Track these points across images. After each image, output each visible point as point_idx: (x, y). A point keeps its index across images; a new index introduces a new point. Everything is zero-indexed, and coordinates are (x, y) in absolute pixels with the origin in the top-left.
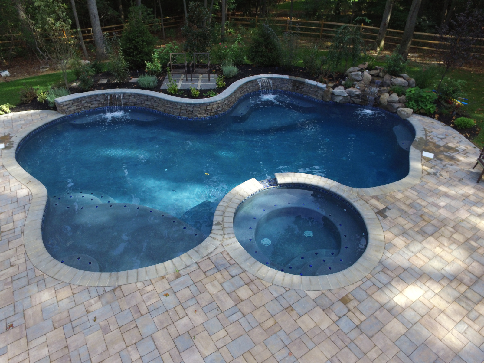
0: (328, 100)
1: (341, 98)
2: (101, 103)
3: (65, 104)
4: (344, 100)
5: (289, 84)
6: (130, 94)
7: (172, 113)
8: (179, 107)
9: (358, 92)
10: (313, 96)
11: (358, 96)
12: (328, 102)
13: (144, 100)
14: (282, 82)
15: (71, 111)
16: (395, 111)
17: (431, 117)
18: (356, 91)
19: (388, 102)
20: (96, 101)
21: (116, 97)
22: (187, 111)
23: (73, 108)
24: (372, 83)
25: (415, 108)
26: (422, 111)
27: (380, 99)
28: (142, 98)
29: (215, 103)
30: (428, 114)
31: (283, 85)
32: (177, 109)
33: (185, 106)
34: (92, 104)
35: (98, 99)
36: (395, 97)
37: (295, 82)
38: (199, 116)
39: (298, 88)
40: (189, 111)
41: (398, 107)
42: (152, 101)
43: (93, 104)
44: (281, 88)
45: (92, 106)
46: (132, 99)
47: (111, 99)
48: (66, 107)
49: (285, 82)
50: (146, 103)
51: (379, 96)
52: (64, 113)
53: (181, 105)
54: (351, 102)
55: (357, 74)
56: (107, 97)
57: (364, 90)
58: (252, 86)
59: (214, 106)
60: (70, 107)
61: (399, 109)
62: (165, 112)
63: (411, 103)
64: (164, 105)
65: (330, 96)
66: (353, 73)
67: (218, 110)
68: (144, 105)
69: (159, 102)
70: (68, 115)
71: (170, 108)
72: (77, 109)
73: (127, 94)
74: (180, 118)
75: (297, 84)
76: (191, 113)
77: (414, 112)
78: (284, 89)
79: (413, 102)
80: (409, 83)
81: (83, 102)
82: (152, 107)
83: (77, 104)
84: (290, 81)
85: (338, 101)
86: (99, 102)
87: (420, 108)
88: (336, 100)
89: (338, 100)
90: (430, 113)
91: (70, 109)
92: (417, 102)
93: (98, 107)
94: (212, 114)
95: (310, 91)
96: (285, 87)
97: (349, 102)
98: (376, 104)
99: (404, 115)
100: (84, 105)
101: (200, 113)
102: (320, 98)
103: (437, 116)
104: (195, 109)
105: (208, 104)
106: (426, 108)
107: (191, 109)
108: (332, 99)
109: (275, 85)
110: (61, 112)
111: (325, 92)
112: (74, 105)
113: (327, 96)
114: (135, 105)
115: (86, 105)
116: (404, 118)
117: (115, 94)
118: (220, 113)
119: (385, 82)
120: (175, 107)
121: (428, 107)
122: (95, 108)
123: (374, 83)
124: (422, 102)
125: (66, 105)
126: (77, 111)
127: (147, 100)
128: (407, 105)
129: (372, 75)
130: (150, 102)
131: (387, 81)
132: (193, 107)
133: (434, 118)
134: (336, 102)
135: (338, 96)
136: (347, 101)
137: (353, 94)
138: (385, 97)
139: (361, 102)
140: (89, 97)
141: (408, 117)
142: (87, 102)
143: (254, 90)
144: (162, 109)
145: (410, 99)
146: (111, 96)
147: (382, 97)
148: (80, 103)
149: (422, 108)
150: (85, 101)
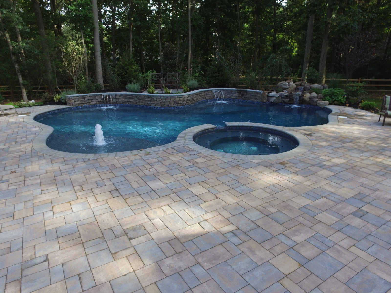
0: (265, 101)
1: (275, 98)
4: (277, 100)
5: (236, 93)
6: (120, 95)
7: (149, 105)
8: (155, 99)
9: (287, 94)
10: (254, 100)
11: (287, 96)
13: (130, 99)
14: (231, 93)
16: (315, 104)
17: (343, 106)
18: (285, 93)
19: (309, 98)
20: (95, 99)
22: (160, 102)
24: (297, 89)
25: (330, 100)
26: (335, 102)
27: (304, 98)
28: (129, 97)
30: (341, 104)
31: (232, 95)
32: (153, 101)
33: (159, 99)
34: (92, 102)
36: (314, 94)
37: (240, 91)
38: (169, 106)
39: (242, 95)
40: (162, 102)
41: (318, 101)
42: (135, 98)
46: (121, 99)
49: (233, 92)
50: (131, 101)
51: (303, 96)
53: (157, 97)
54: (283, 102)
55: (285, 84)
57: (291, 93)
58: (209, 95)
59: (181, 99)
61: (318, 102)
62: (144, 105)
63: (326, 98)
64: (144, 100)
65: (266, 98)
66: (282, 84)
67: (184, 102)
68: (129, 102)
69: (141, 98)
70: (74, 107)
71: (149, 101)
72: (81, 104)
73: (118, 95)
74: (155, 108)
75: (242, 93)
76: (164, 103)
77: (330, 104)
78: (232, 97)
79: (328, 97)
80: (323, 87)
81: (86, 99)
82: (135, 103)
83: (81, 100)
84: (237, 91)
85: (272, 101)
86: (97, 101)
87: (334, 100)
90: (341, 102)
91: (76, 103)
92: (331, 97)
93: (96, 104)
94: (179, 105)
95: (252, 97)
97: (281, 102)
98: (302, 101)
99: (323, 104)
100: (86, 101)
101: (170, 104)
102: (259, 101)
103: (347, 105)
104: (167, 100)
105: (176, 97)
106: (338, 100)
107: (164, 100)
108: (268, 100)
109: (226, 95)
110: (69, 104)
111: (263, 95)
113: (264, 97)
114: (123, 103)
116: (322, 106)
118: (185, 105)
119: (306, 87)
121: (340, 99)
122: (94, 104)
124: (335, 96)
125: (73, 99)
127: (132, 98)
128: (324, 100)
129: (296, 85)
130: (134, 100)
133: (345, 106)
135: (272, 97)
136: (279, 101)
137: (283, 95)
138: (307, 95)
139: (289, 101)
140: (91, 96)
141: (326, 105)
142: (88, 99)
143: (210, 98)
144: (142, 103)
145: (325, 95)
147: (305, 96)
148: (84, 99)
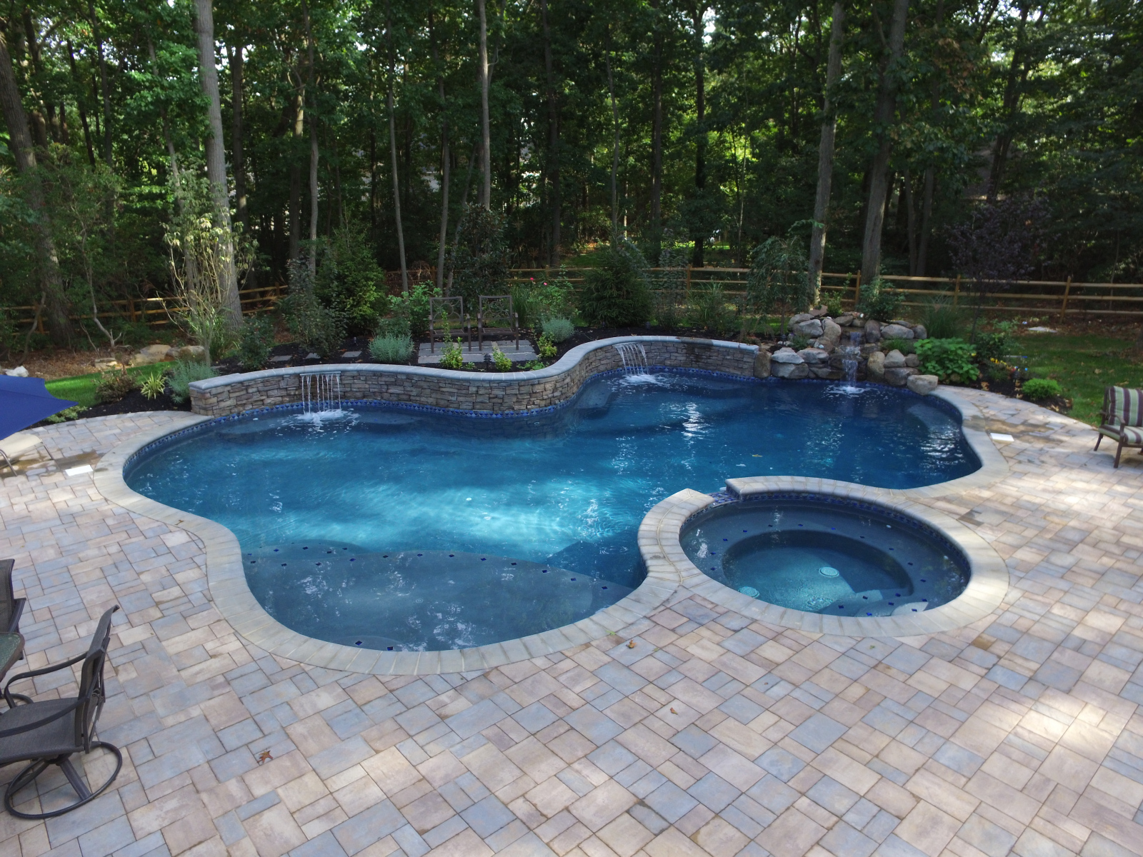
0: (765, 375)
1: (792, 368)
2: (289, 395)
3: (214, 391)
4: (797, 373)
5: (680, 351)
6: (355, 374)
7: (455, 405)
8: (473, 389)
9: (824, 355)
10: (732, 371)
11: (823, 361)
12: (766, 378)
13: (388, 385)
14: (664, 350)
15: (223, 409)
16: (903, 383)
17: (974, 387)
18: (818, 351)
19: (885, 367)
20: (279, 389)
21: (325, 382)
22: (490, 398)
23: (229, 403)
24: (844, 338)
25: (939, 373)
26: (954, 378)
27: (870, 365)
28: (384, 379)
29: (549, 379)
30: (967, 383)
31: (667, 355)
32: (466, 395)
33: (485, 388)
34: (268, 397)
35: (283, 384)
36: (897, 356)
37: (691, 347)
38: (516, 407)
39: (698, 357)
40: (496, 397)
41: (909, 375)
42: (406, 384)
43: (272, 396)
44: (662, 362)
45: (269, 401)
46: (359, 385)
47: (314, 385)
48: (214, 400)
49: (671, 349)
50: (390, 391)
51: (866, 359)
52: (210, 412)
53: (479, 384)
54: (812, 375)
55: (813, 324)
56: (305, 382)
57: (833, 352)
58: (606, 358)
59: (548, 386)
60: (222, 401)
61: (911, 378)
62: (437, 404)
63: (930, 365)
64: (437, 390)
65: (768, 365)
66: (802, 324)
67: (556, 394)
68: (386, 396)
69: (425, 385)
70: (218, 417)
71: (451, 394)
72: (236, 406)
73: (348, 374)
74: (474, 415)
75: (696, 350)
76: (500, 401)
77: (941, 382)
78: (668, 362)
79: (933, 363)
80: (915, 332)
81: (250, 391)
82: (405, 397)
83: (238, 394)
84: (681, 346)
85: (786, 376)
86: (284, 393)
87: (949, 372)
88: (781, 374)
89: (786, 372)
90: (969, 379)
91: (222, 405)
92: (941, 362)
93: (282, 402)
94: (543, 403)
95: (725, 362)
96: (670, 358)
97: (808, 377)
98: (864, 374)
99: (925, 386)
100: (251, 397)
101: (519, 402)
102: (747, 374)
103: (984, 384)
104: (508, 392)
105: (536, 382)
106: (961, 372)
107: (500, 393)
108: (773, 373)
109: (650, 355)
110: (202, 411)
111: (758, 359)
112: (231, 395)
113: (763, 365)
114: (364, 397)
115: (256, 397)
116: (924, 392)
117: (323, 375)
118: (557, 402)
119: (871, 334)
120: (464, 392)
121: (965, 369)
122: (275, 404)
123: (849, 338)
124: (951, 361)
125: (215, 395)
126: (236, 410)
127: (395, 384)
128: (923, 370)
129: (841, 325)
130: (402, 388)
131: (874, 332)
132: (505, 390)
133: (980, 388)
134: (783, 378)
135: (784, 364)
136: (803, 374)
137: (815, 359)
138: (878, 360)
139: (831, 373)
140: (265, 380)
141: (933, 389)
142: (259, 391)
143: (609, 367)
144: (430, 400)
145: (925, 358)
146: (314, 379)
147: (871, 359)
148: (244, 392)
149: (954, 372)
150: (254, 390)
